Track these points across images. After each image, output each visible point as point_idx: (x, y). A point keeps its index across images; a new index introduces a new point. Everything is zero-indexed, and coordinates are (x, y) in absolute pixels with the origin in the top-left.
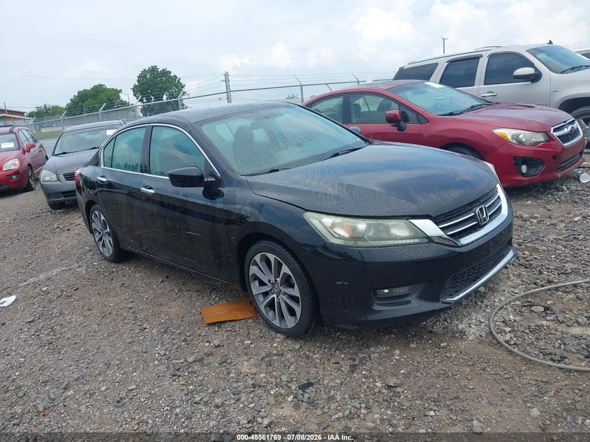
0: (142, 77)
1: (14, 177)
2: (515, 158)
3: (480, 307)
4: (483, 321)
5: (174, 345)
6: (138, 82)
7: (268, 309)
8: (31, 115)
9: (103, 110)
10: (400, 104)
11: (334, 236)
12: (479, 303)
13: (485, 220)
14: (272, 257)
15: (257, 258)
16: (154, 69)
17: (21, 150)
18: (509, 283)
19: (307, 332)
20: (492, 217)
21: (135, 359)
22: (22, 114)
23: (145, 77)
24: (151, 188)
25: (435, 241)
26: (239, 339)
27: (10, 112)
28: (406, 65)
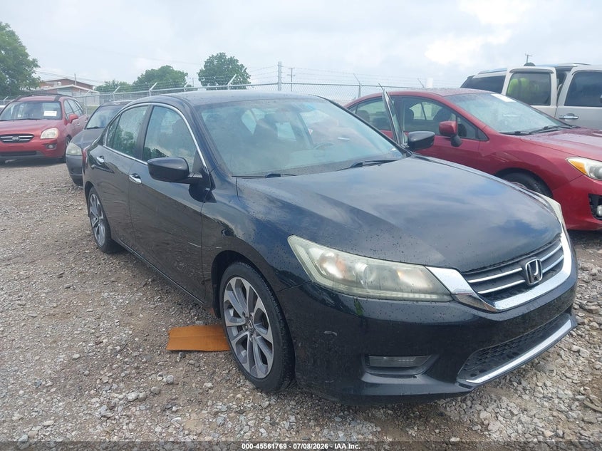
0: (209, 63)
1: (51, 146)
2: (590, 196)
3: (516, 390)
4: (515, 412)
5: (122, 371)
6: (205, 66)
7: (241, 346)
8: (99, 89)
9: (153, 89)
10: (459, 115)
11: (322, 274)
12: (515, 384)
13: (536, 279)
14: (247, 285)
15: (233, 282)
16: (221, 56)
17: (63, 121)
18: (559, 360)
19: (280, 388)
20: (546, 276)
21: (71, 382)
22: (90, 87)
23: (212, 62)
24: (139, 177)
25: (461, 300)
26: (199, 378)
27: (79, 84)
28: (477, 74)
